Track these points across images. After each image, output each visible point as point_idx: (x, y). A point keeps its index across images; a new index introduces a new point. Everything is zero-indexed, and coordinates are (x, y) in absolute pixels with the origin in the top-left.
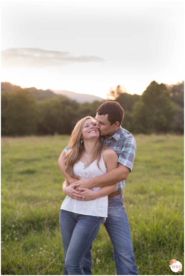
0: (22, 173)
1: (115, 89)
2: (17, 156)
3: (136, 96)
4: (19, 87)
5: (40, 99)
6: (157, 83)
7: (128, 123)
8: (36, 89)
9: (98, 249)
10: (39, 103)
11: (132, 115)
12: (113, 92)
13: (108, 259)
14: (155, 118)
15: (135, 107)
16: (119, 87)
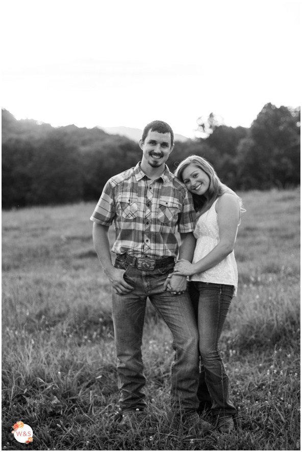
0: (81, 256)
1: (205, 120)
2: (69, 233)
3: (240, 129)
4: (49, 125)
5: (84, 143)
6: (274, 106)
7: (231, 175)
8: (77, 127)
9: (228, 339)
10: (83, 149)
11: (236, 161)
12: (203, 126)
13: (244, 351)
14: (274, 163)
15: (239, 148)
16: (211, 116)
